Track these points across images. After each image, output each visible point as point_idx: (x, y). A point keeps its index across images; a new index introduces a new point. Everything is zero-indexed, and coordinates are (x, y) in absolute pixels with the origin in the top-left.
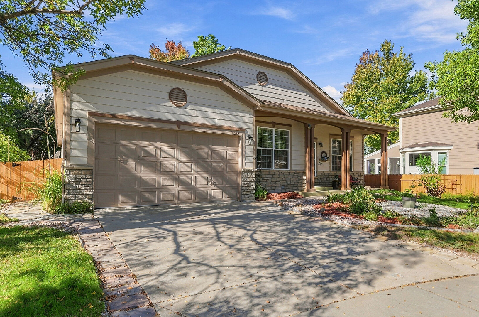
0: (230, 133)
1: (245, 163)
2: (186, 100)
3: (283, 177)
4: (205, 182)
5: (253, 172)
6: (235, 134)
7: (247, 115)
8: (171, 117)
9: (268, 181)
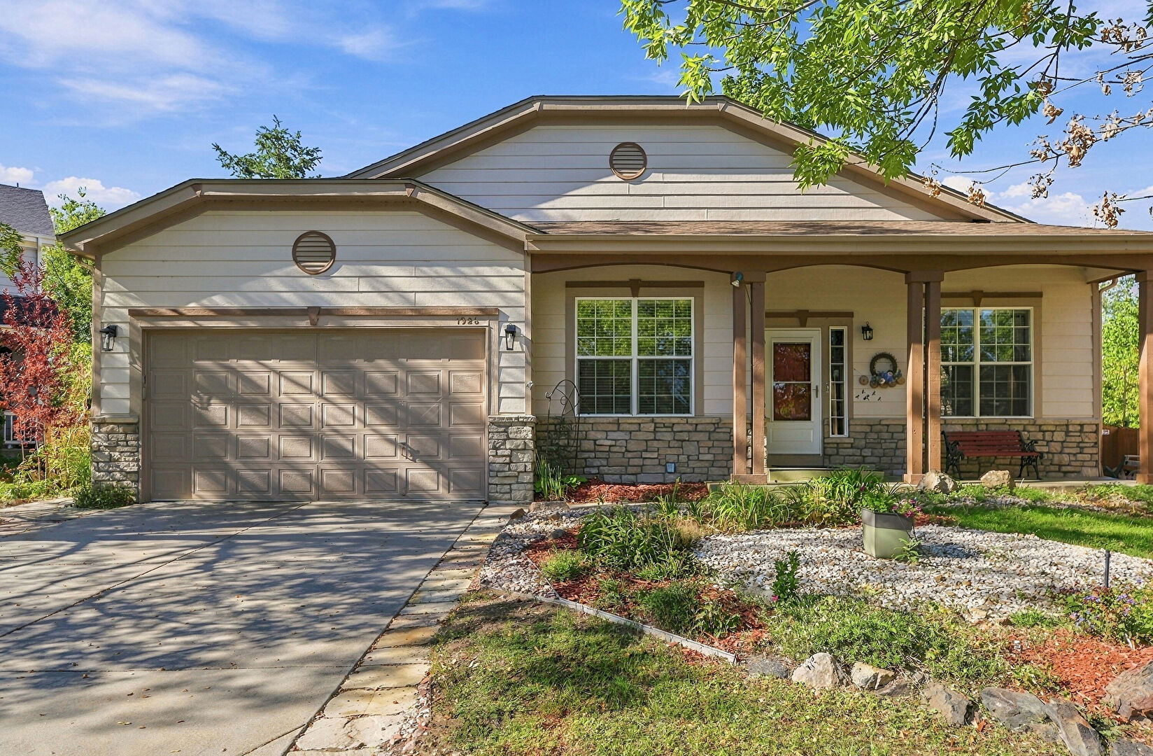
0: (454, 323)
1: (500, 399)
2: (333, 257)
3: (668, 437)
4: (388, 449)
5: (525, 424)
6: (466, 324)
7: (505, 270)
8: (295, 301)
9: (614, 449)
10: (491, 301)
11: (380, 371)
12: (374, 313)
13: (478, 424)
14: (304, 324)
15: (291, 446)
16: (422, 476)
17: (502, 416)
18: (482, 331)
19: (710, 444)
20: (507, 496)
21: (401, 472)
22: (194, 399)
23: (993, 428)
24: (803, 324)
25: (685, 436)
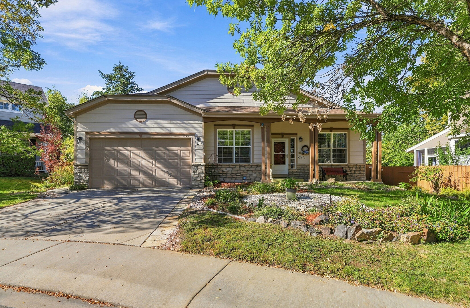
0: (182, 137)
1: (195, 159)
2: (146, 117)
3: (244, 169)
4: (163, 173)
5: (202, 166)
6: (186, 137)
7: (197, 122)
9: (228, 173)
10: (193, 130)
11: (161, 150)
12: (158, 134)
13: (190, 166)
14: (138, 136)
15: (134, 173)
16: (173, 181)
17: (196, 163)
18: (190, 139)
19: (255, 171)
20: (197, 186)
21: (166, 180)
22: (105, 159)
23: (335, 167)
24: (283, 137)
25: (248, 169)
